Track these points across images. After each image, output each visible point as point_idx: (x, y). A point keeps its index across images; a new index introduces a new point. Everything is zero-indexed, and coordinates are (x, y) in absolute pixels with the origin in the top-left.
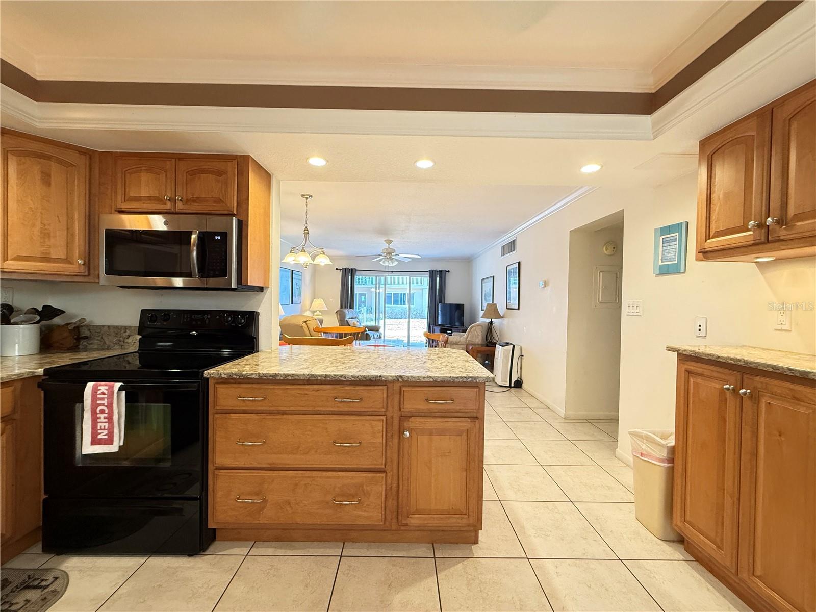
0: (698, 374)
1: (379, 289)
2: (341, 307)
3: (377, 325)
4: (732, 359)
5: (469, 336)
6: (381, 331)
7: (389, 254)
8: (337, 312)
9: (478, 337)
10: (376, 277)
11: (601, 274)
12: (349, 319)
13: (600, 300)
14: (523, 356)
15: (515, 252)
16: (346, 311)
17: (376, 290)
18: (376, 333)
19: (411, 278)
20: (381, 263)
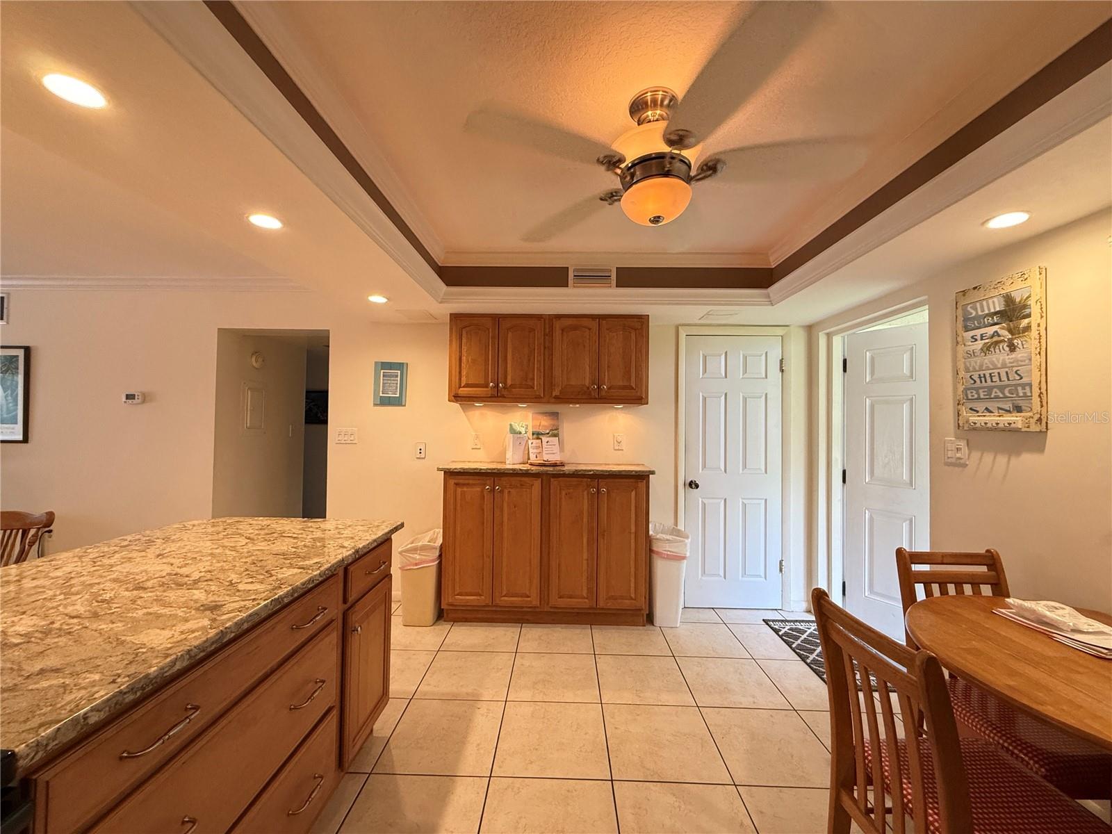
0: (464, 485)
4: (490, 469)
11: (249, 392)
13: (248, 425)
15: (3, 322)
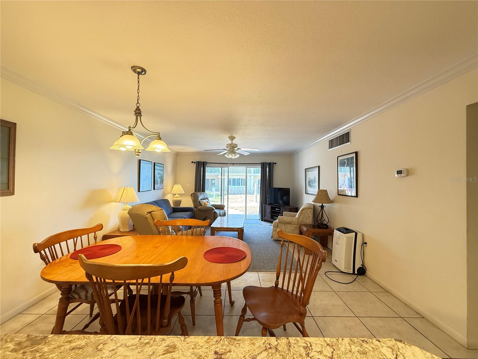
1: (224, 176)
2: (196, 191)
3: (222, 204)
5: (301, 217)
6: (225, 209)
7: (232, 148)
8: (191, 195)
9: (309, 218)
10: (222, 168)
12: (201, 200)
14: (366, 243)
15: (349, 143)
16: (199, 194)
17: (221, 176)
18: (222, 212)
19: (248, 168)
20: (226, 156)
